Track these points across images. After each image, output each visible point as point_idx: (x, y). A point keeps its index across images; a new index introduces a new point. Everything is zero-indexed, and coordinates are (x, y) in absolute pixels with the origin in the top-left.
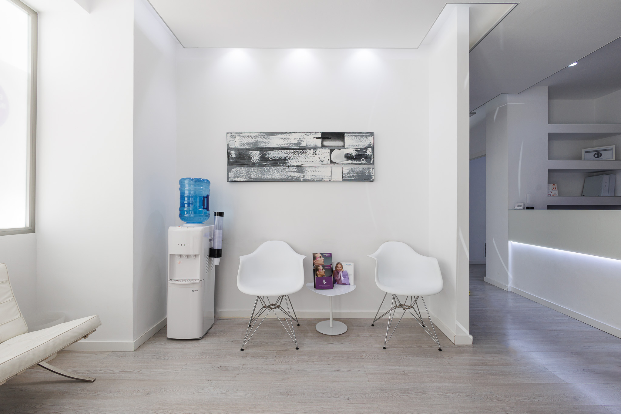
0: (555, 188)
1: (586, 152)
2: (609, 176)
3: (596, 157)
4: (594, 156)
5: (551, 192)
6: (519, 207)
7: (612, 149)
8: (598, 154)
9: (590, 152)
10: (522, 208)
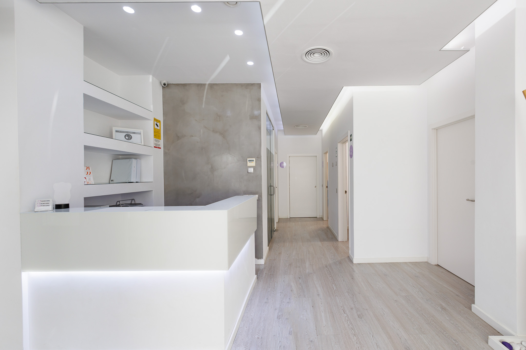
0: (89, 173)
1: (117, 131)
2: (136, 160)
3: (127, 139)
4: (125, 137)
5: (85, 178)
6: (45, 207)
7: (140, 134)
8: (128, 137)
9: (121, 132)
10: (50, 207)
